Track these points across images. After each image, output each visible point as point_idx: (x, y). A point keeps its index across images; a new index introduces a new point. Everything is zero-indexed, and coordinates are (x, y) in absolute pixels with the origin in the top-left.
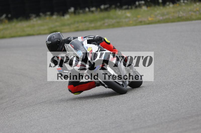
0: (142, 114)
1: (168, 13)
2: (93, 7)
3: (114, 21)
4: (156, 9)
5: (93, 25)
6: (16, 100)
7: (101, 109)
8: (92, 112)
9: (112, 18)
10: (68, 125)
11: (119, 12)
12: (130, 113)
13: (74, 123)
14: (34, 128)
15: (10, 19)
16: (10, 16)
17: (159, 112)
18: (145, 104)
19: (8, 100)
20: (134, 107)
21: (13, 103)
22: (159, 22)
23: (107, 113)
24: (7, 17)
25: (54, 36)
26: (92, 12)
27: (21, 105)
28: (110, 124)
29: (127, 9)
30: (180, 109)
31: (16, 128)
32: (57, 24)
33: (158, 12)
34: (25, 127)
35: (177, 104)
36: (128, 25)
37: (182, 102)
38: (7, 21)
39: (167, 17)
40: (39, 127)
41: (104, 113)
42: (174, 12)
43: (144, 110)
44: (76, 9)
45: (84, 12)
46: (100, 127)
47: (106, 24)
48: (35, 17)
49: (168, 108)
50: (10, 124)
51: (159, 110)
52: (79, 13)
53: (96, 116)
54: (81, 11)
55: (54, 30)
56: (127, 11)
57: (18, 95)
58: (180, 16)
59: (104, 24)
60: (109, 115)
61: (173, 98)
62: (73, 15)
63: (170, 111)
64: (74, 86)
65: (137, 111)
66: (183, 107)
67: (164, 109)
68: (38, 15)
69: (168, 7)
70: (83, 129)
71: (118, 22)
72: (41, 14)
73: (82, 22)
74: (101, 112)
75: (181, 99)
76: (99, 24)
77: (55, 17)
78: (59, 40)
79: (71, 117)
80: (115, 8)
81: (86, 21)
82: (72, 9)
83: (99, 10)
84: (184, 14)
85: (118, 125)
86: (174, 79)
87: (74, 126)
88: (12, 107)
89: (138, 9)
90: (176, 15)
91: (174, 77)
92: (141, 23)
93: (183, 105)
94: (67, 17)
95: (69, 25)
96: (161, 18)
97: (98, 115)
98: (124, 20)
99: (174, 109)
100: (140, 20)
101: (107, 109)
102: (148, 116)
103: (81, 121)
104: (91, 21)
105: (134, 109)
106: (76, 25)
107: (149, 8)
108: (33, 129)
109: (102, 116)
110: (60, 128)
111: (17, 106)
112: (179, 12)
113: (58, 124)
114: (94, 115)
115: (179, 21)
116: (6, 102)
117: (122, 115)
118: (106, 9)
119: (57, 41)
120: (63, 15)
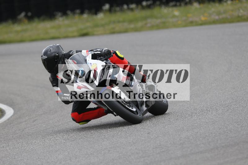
0: (193, 136)
1: (225, 12)
2: (132, 3)
3: (158, 21)
4: (210, 6)
5: (132, 26)
6: (37, 119)
7: (142, 130)
8: (132, 134)
9: (156, 18)
10: (101, 150)
11: (165, 10)
12: (178, 135)
13: (109, 148)
14: (59, 153)
15: (30, 19)
16: (30, 14)
17: (214, 134)
18: (196, 124)
19: (27, 119)
20: (183, 128)
21: (33, 122)
22: (214, 22)
23: (150, 135)
24: (26, 16)
25: (51, 49)
26: (132, 10)
27: (44, 124)
28: (153, 148)
29: (175, 6)
30: (240, 130)
31: (38, 154)
32: (88, 24)
33: (213, 10)
34: (48, 152)
35: (236, 125)
36: (175, 26)
37: (243, 122)
38: (26, 21)
39: (224, 16)
40: (66, 152)
41: (146, 135)
42: (232, 11)
43: (196, 132)
44: (111, 6)
45: (122, 10)
46: (141, 152)
47: (149, 25)
48: (62, 16)
49: (226, 129)
50: (30, 148)
51: (214, 132)
52: (115, 11)
53: (136, 139)
54: (118, 9)
55: (85, 31)
56: (175, 9)
57: (39, 112)
58: (240, 15)
59: (146, 24)
60: (152, 138)
61: (232, 116)
62: (108, 14)
63: (228, 132)
64: (79, 114)
65: (186, 132)
66: (243, 128)
67: (221, 130)
68: (65, 14)
69: (225, 4)
70: (121, 155)
71: (164, 23)
72: (69, 12)
73: (119, 22)
74: (142, 134)
75: (241, 118)
76: (140, 24)
77: (85, 16)
78: (57, 55)
79: (105, 140)
80: (160, 5)
81: (124, 21)
82: (107, 7)
83: (140, 7)
84: (245, 13)
85: (163, 150)
86: (233, 93)
87: (109, 151)
88: (32, 127)
89: (189, 7)
90: (236, 14)
91: (233, 90)
92: (192, 23)
93: (244, 125)
94: (101, 16)
95: (103, 26)
96: (217, 17)
97: (139, 137)
98: (171, 20)
99: (232, 131)
100: (190, 20)
101: (150, 130)
102: (201, 139)
103: (117, 145)
104: (131, 21)
105: (183, 130)
106: (112, 26)
107: (202, 6)
108: (58, 155)
109: (143, 139)
110: (91, 154)
111: (39, 127)
112: (239, 10)
113: (89, 148)
114: (133, 137)
115: (238, 21)
116: (26, 121)
117: (168, 138)
118: (149, 7)
119: (55, 56)
120: (96, 13)
